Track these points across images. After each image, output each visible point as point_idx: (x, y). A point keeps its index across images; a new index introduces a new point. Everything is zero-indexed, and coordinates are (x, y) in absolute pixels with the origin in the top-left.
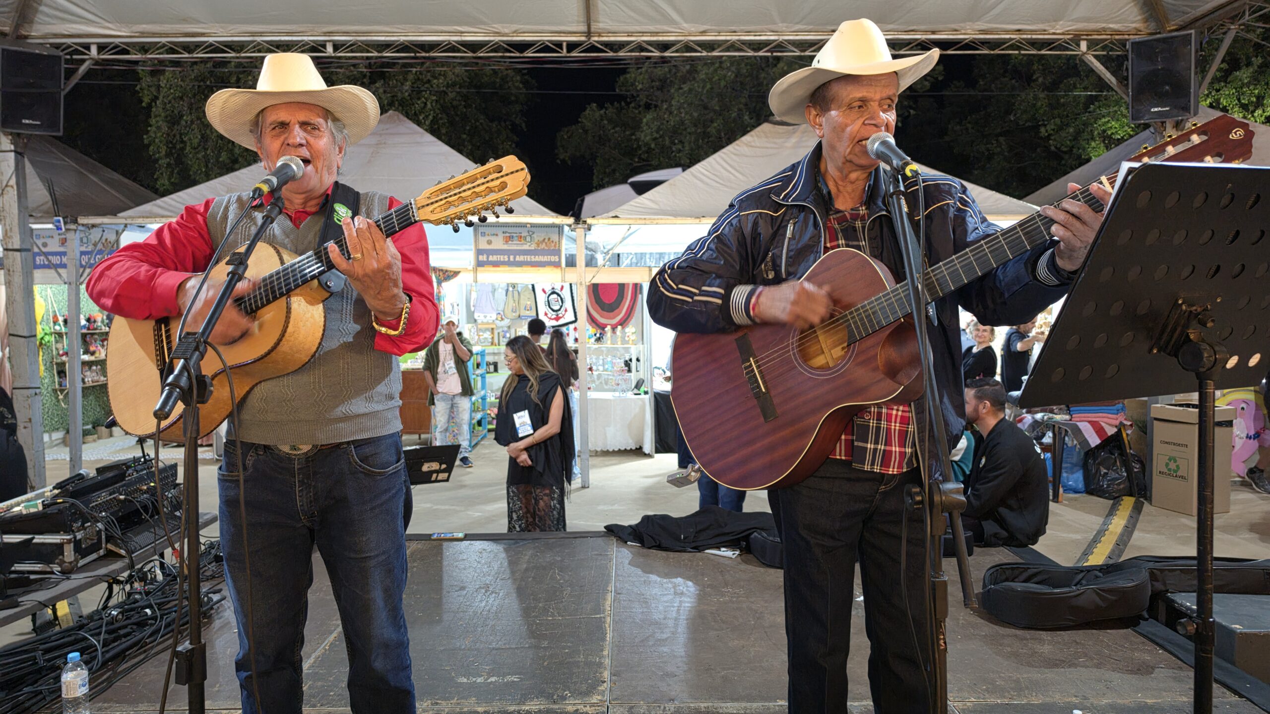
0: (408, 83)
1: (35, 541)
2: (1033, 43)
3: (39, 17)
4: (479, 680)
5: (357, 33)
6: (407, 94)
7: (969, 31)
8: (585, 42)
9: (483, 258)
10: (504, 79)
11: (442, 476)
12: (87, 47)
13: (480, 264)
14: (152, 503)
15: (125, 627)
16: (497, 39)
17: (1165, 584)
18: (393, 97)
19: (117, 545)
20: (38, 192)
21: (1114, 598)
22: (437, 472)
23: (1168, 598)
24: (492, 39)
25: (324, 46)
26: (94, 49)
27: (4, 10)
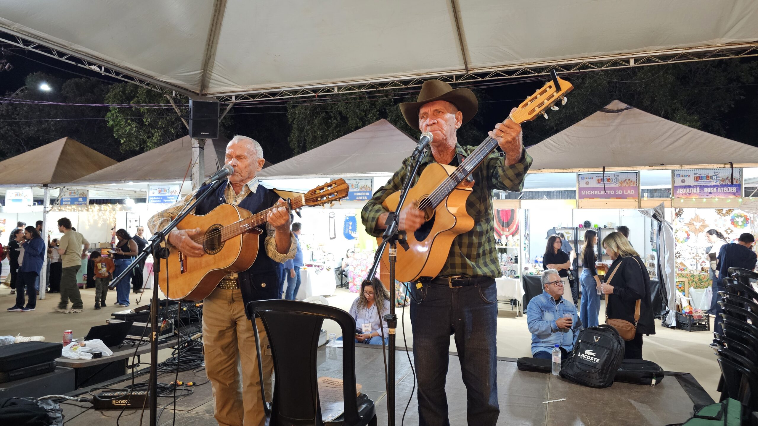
3: (211, 85)
5: (348, 81)
8: (465, 74)
12: (231, 98)
16: (418, 77)
25: (333, 89)
26: (234, 98)
27: (196, 83)
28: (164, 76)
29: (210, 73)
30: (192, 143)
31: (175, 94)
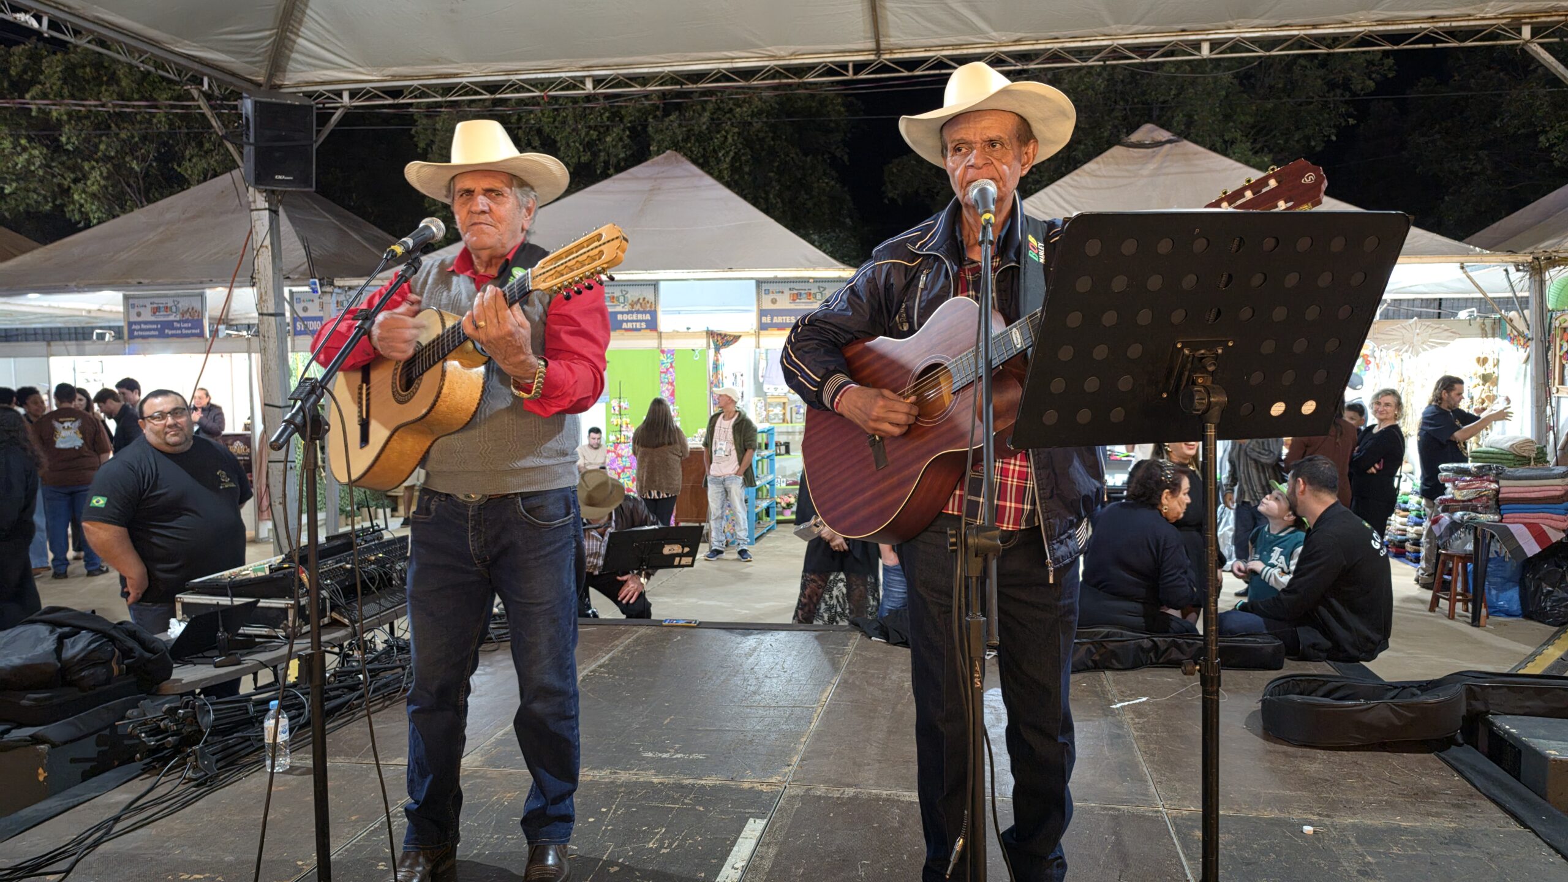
0: (707, 114)
1: (259, 605)
2: (1452, 33)
3: (292, 65)
4: (665, 756)
5: (618, 66)
6: (704, 127)
7: (1362, 23)
8: (874, 61)
9: (766, 320)
10: (823, 102)
11: (686, 560)
12: (339, 94)
13: (763, 327)
14: (380, 575)
15: (337, 689)
16: (773, 63)
17: (1486, 703)
18: (689, 131)
19: (341, 614)
20: (295, 252)
21: (1411, 715)
22: (681, 555)
23: (1488, 720)
24: (766, 63)
25: (583, 83)
26: (346, 95)
27: (257, 59)
28: (187, 42)
29: (293, 37)
30: (251, 199)
31: (209, 86)
